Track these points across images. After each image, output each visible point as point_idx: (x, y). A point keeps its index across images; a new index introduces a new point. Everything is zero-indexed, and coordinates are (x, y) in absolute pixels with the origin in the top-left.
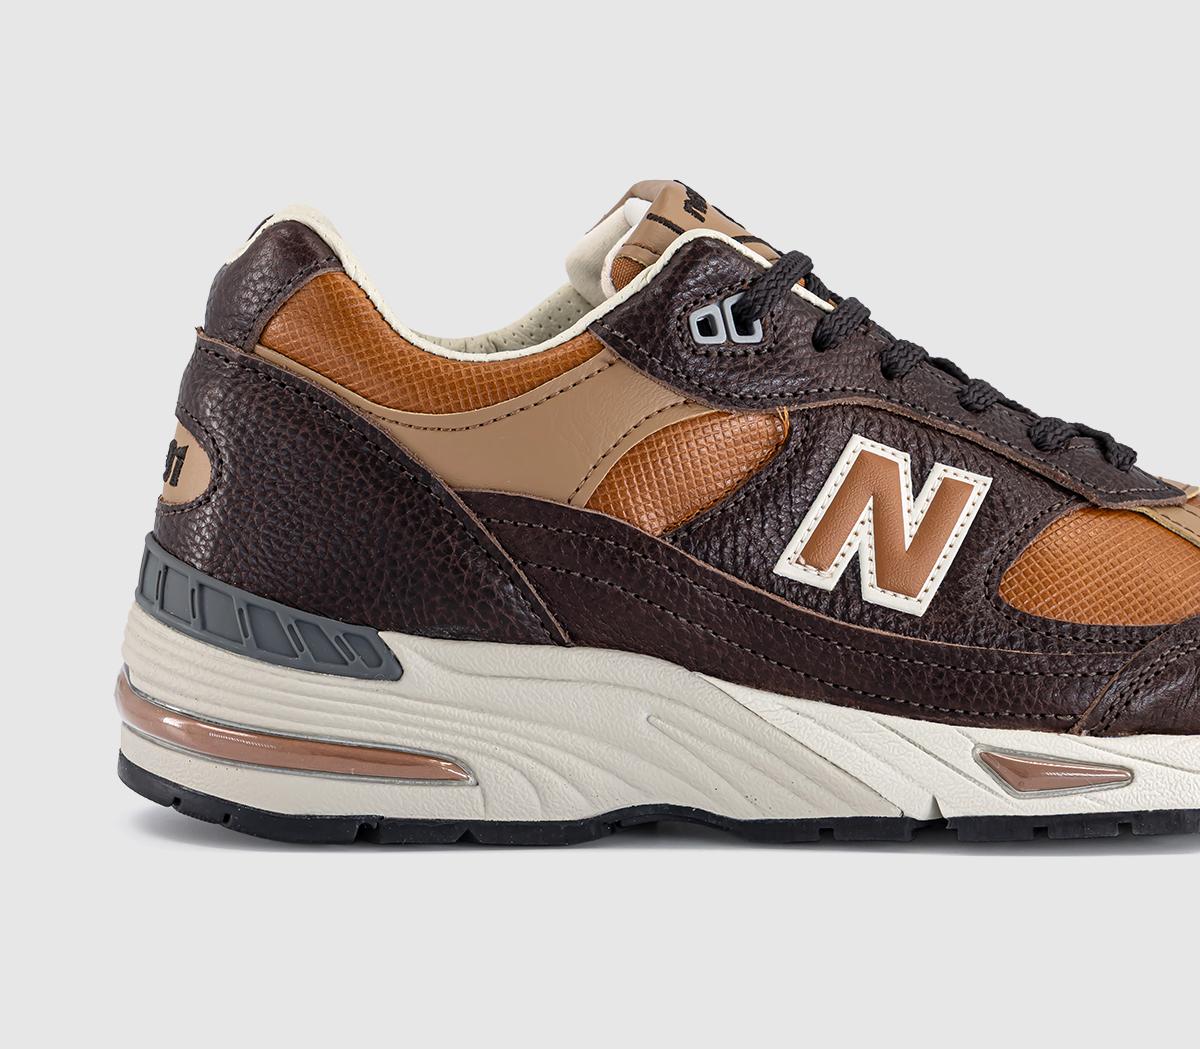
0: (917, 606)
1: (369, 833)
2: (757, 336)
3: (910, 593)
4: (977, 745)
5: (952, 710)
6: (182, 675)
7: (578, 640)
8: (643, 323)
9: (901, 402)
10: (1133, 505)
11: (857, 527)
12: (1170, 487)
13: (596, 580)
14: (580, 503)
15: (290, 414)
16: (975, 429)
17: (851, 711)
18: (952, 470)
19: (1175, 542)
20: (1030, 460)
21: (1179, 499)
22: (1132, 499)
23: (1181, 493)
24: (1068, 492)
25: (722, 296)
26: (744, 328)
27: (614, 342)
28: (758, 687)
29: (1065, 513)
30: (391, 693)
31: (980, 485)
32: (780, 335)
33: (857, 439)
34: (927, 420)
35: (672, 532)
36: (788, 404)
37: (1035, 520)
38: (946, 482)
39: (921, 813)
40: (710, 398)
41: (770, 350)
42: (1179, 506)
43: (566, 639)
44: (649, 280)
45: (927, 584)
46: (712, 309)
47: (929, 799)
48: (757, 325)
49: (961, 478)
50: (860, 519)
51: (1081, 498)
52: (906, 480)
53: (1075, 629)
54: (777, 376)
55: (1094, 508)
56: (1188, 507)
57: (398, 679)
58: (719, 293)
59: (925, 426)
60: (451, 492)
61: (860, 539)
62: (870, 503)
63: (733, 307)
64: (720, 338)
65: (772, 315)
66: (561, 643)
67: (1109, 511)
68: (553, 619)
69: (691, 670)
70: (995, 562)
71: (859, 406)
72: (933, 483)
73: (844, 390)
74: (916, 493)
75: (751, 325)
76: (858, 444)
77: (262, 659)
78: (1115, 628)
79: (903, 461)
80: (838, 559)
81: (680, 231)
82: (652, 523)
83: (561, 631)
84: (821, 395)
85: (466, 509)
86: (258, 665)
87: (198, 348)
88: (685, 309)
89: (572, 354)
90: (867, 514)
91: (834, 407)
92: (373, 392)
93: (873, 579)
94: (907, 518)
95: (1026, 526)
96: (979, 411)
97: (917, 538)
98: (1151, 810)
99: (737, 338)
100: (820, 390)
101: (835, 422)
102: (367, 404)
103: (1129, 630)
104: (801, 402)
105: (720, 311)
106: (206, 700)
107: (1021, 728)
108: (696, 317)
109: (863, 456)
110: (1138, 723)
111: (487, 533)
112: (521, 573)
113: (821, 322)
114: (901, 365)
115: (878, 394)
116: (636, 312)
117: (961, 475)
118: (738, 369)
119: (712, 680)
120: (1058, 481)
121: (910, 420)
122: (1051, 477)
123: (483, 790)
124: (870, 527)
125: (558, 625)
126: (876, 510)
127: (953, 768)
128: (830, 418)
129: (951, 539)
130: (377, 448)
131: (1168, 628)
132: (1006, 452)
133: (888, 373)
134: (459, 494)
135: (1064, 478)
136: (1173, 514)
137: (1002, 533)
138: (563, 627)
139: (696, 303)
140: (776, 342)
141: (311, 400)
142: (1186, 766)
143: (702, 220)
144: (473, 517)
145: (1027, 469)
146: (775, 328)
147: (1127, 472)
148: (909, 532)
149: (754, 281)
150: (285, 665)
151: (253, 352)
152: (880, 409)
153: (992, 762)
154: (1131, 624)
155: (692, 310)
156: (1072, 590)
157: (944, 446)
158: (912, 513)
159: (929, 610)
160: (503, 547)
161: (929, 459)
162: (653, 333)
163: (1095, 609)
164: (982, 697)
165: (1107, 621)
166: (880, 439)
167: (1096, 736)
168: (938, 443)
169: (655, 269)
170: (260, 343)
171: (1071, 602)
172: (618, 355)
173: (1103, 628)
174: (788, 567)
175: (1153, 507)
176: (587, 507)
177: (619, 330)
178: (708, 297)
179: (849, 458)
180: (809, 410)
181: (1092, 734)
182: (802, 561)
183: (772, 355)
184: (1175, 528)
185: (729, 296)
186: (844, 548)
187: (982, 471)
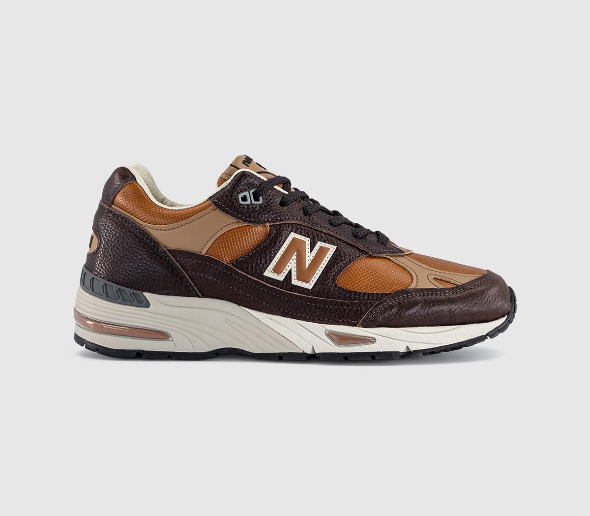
0: (309, 286)
1: (139, 355)
2: (261, 202)
3: (307, 282)
4: (326, 330)
5: (319, 319)
6: (86, 306)
7: (204, 296)
8: (224, 197)
9: (308, 223)
10: (384, 255)
11: (291, 261)
12: (400, 250)
13: (208, 277)
14: (204, 252)
15: (120, 226)
16: (333, 231)
17: (288, 319)
18: (323, 243)
19: (397, 267)
20: (351, 241)
21: (402, 254)
22: (384, 253)
23: (403, 252)
24: (362, 251)
25: (249, 189)
26: (257, 199)
27: (215, 203)
28: (260, 311)
29: (361, 257)
30: (146, 312)
31: (332, 249)
32: (268, 202)
33: (292, 234)
34: (316, 228)
35: (232, 262)
36: (269, 223)
37: (350, 259)
38: (321, 247)
39: (309, 351)
40: (244, 221)
41: (264, 206)
42: (402, 256)
43: (200, 295)
44: (227, 184)
45: (313, 279)
46: (246, 193)
47: (312, 346)
48: (261, 198)
49: (326, 246)
50: (292, 258)
51: (366, 253)
52: (308, 247)
53: (360, 293)
54: (266, 214)
55: (370, 256)
56: (406, 256)
57: (148, 307)
58: (249, 188)
59: (315, 230)
60: (165, 249)
61: (292, 265)
62: (296, 254)
63: (253, 193)
64: (248, 202)
65: (266, 195)
66: (199, 297)
67: (375, 257)
68: (196, 289)
69: (239, 305)
70: (336, 272)
71: (294, 224)
72: (317, 247)
73: (289, 218)
74: (311, 250)
75: (259, 198)
76: (293, 235)
77: (108, 301)
78: (373, 294)
79: (307, 241)
80: (284, 271)
81: (238, 169)
82: (226, 260)
83: (198, 292)
84: (281, 220)
85: (170, 255)
86: (107, 302)
87: (99, 207)
88: (237, 193)
89: (203, 207)
90: (294, 257)
91: (285, 224)
92: (143, 219)
93: (295, 277)
94: (307, 258)
95: (347, 261)
96: (335, 226)
97: (310, 265)
98: (381, 351)
99: (254, 202)
100: (281, 218)
101: (285, 228)
102: (141, 222)
103: (378, 294)
104: (274, 222)
105: (249, 194)
106: (92, 313)
107: (341, 325)
108: (241, 196)
109: (294, 239)
110: (378, 324)
111: (176, 262)
112: (186, 275)
113: (283, 198)
114: (310, 211)
115: (301, 220)
116: (222, 194)
117: (326, 245)
118: (254, 212)
119: (245, 308)
120: (359, 247)
121: (311, 228)
122: (357, 246)
123: (174, 343)
124: (295, 261)
125: (197, 291)
126: (297, 256)
127: (318, 337)
128: (284, 227)
129: (321, 265)
130: (144, 236)
131: (390, 294)
132: (342, 238)
133: (305, 213)
134: (168, 250)
135: (361, 247)
136: (399, 259)
137: (338, 263)
138: (199, 291)
139: (241, 191)
140: (267, 203)
141: (126, 221)
142: (393, 338)
143: (248, 166)
144: (172, 257)
145: (349, 244)
146: (267, 199)
147: (385, 245)
148: (308, 262)
149: (260, 185)
150: (115, 302)
151: (111, 207)
152: (301, 225)
153: (331, 335)
154: (379, 292)
155: (239, 193)
156: (360, 281)
157: (321, 236)
158: (309, 257)
159: (313, 287)
160: (181, 266)
161: (316, 240)
162: (227, 200)
163: (367, 287)
164: (329, 315)
165: (371, 292)
166: (301, 234)
167: (365, 327)
168: (320, 235)
169: (229, 181)
170: (113, 204)
171: (359, 285)
172: (216, 207)
173: (369, 293)
174: (269, 273)
175: (392, 256)
176: (206, 254)
177: (217, 200)
178: (245, 190)
179: (289, 239)
180: (277, 225)
181: (363, 327)
182: (273, 271)
183: (265, 208)
184: (398, 263)
185: (252, 189)
186: (287, 267)
187: (334, 244)
